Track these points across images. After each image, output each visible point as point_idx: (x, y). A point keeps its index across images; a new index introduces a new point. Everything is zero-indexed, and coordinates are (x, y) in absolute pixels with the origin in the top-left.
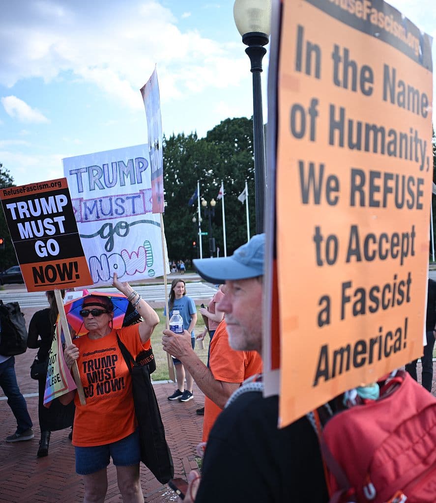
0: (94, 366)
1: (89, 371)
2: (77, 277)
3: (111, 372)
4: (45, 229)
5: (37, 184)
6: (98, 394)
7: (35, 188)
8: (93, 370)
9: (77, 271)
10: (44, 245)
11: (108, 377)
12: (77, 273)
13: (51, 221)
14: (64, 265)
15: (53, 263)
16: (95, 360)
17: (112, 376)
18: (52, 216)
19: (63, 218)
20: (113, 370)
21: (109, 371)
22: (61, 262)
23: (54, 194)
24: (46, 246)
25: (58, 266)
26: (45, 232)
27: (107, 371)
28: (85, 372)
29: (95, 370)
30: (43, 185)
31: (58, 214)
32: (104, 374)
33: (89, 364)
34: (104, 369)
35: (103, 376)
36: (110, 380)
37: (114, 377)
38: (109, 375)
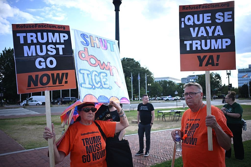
0: (89, 142)
1: (87, 145)
2: (66, 82)
3: (99, 146)
4: (47, 50)
5: (48, 24)
6: (94, 160)
7: (46, 26)
8: (89, 144)
9: (66, 79)
10: (44, 61)
11: (98, 149)
12: (66, 80)
13: (54, 47)
14: (58, 74)
15: (49, 73)
16: (89, 138)
17: (100, 149)
18: (55, 44)
19: (63, 46)
20: (101, 145)
21: (99, 145)
22: (55, 72)
23: (59, 32)
24: (45, 62)
25: (53, 75)
26: (47, 53)
27: (97, 145)
28: (84, 145)
29: (90, 145)
30: (52, 26)
31: (60, 43)
32: (96, 147)
33: (86, 141)
34: (95, 144)
35: (95, 149)
36: (99, 151)
37: (101, 149)
38: (99, 148)
